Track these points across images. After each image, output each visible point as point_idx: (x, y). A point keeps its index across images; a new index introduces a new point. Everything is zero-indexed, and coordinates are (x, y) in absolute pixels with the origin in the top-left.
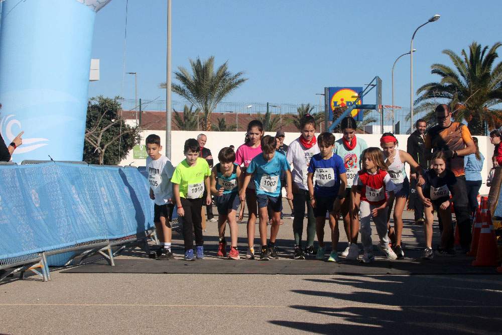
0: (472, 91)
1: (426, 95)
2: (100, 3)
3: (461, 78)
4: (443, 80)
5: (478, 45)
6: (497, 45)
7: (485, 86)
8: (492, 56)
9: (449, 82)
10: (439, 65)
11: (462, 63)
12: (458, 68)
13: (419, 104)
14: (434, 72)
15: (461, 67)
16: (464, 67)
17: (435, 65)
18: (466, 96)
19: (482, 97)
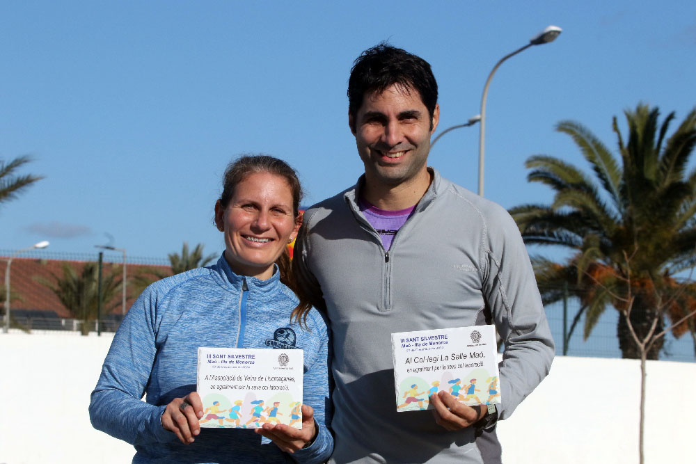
0: (633, 229)
4: (559, 200)
7: (668, 218)
9: (573, 203)
10: (552, 161)
11: (606, 155)
12: (597, 169)
14: (534, 176)
15: (603, 166)
17: (538, 159)
18: (617, 242)
19: (658, 246)
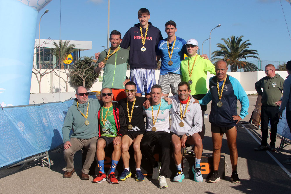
0: (232, 54)
1: (215, 55)
2: (39, 6)
3: (228, 49)
4: (221, 49)
5: (234, 36)
6: (242, 36)
7: (237, 52)
8: (240, 40)
9: (223, 50)
10: (221, 44)
11: (228, 43)
12: (227, 45)
13: (213, 59)
14: (218, 46)
16: (229, 45)
17: (218, 44)
18: (230, 55)
19: (236, 56)
